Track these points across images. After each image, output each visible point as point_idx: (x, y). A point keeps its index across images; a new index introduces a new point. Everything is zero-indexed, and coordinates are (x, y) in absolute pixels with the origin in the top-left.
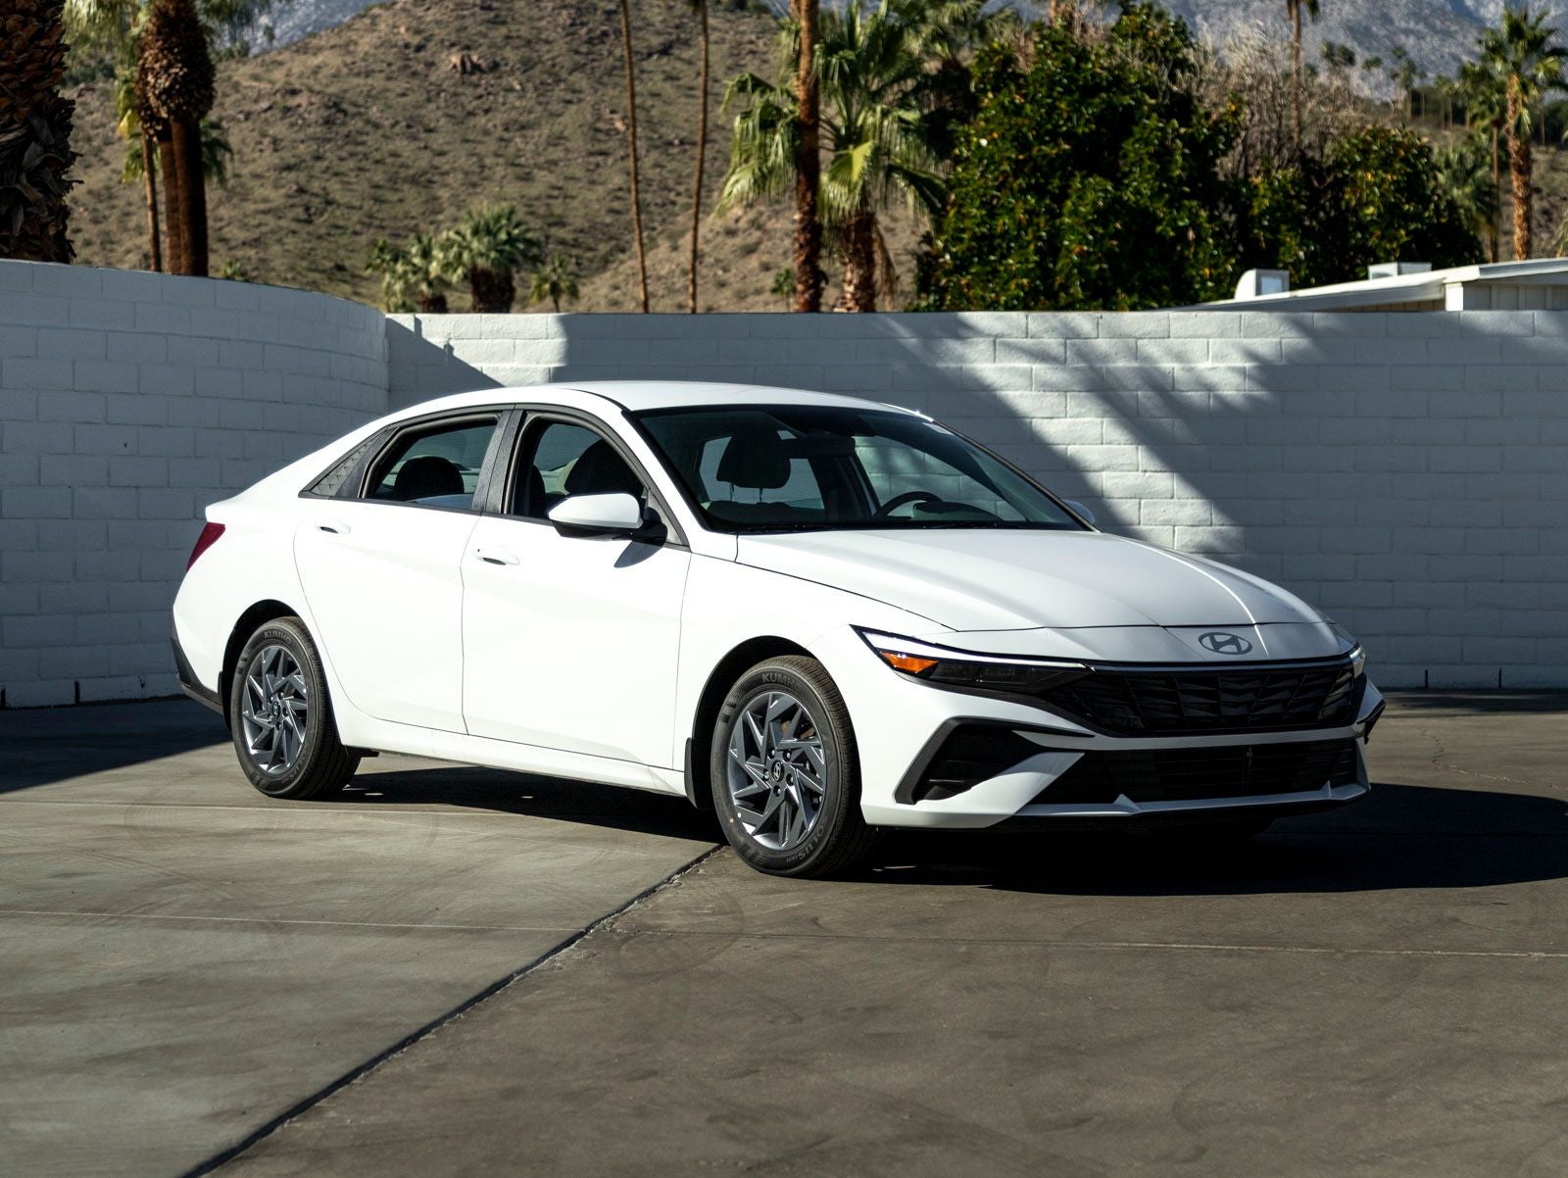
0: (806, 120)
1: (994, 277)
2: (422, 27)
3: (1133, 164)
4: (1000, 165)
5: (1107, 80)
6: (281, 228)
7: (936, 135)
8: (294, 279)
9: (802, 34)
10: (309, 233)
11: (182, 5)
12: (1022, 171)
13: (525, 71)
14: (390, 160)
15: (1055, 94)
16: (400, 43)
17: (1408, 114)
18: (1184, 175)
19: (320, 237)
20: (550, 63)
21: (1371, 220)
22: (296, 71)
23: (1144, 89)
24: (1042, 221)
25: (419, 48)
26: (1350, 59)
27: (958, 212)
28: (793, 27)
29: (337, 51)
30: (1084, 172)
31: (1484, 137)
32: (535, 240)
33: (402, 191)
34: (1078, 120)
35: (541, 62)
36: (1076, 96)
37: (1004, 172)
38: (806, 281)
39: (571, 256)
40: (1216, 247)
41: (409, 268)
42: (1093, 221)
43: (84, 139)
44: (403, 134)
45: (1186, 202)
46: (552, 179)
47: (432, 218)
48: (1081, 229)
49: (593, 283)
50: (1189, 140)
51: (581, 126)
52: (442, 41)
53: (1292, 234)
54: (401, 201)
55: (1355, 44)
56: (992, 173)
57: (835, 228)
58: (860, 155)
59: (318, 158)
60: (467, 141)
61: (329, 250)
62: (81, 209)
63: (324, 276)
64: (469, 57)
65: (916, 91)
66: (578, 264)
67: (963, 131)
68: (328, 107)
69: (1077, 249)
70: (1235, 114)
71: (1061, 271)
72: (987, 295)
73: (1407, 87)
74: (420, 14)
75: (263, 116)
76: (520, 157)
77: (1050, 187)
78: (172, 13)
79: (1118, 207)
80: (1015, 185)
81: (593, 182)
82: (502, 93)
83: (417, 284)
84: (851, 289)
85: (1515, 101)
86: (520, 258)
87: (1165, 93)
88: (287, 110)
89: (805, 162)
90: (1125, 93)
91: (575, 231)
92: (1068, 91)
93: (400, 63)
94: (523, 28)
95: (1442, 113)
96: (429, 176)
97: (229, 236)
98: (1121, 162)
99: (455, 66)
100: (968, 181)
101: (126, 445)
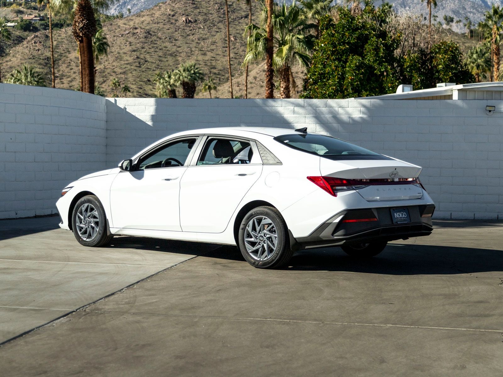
0: (269, 38)
1: (325, 86)
2: (174, 9)
3: (368, 52)
4: (327, 52)
5: (360, 26)
6: (132, 69)
7: (309, 43)
8: (135, 84)
9: (268, 12)
10: (140, 70)
11: (87, 2)
12: (334, 54)
13: (204, 23)
14: (164, 49)
15: (345, 30)
16: (168, 14)
17: (469, 37)
18: (383, 55)
19: (143, 72)
20: (212, 20)
21: (441, 69)
22: (137, 22)
23: (371, 29)
24: (340, 69)
25: (173, 16)
26: (452, 20)
27: (315, 66)
28: (265, 10)
29: (149, 16)
30: (353, 54)
31: (489, 44)
32: (202, 73)
33: (168, 58)
34: (351, 38)
35: (209, 20)
36: (351, 31)
37: (328, 54)
38: (269, 87)
39: (217, 78)
40: (393, 77)
41: (164, 81)
42: (355, 69)
43: (74, 42)
44: (168, 41)
45: (384, 64)
46: (212, 55)
47: (176, 66)
48: (352, 72)
49: (223, 86)
50: (385, 45)
51: (221, 39)
52: (180, 13)
53: (416, 74)
54: (167, 61)
55: (455, 16)
56: (325, 54)
57: (278, 71)
58: (285, 49)
59: (143, 48)
60: (187, 43)
61: (146, 75)
62: (73, 63)
63: (144, 83)
64: (188, 18)
65: (303, 29)
66: (219, 80)
67: (316, 41)
68: (146, 33)
69: (350, 78)
70: (399, 37)
71: (345, 84)
72: (323, 92)
73: (469, 29)
74: (174, 5)
75: (127, 35)
76: (203, 48)
77: (342, 59)
78: (84, 4)
79: (363, 65)
80: (332, 58)
81: (224, 56)
82: (198, 29)
83: (167, 86)
84: (283, 89)
85: (495, 33)
86: (197, 79)
87: (378, 30)
88: (134, 34)
89: (269, 51)
90: (366, 30)
91: (218, 70)
92: (348, 29)
93: (167, 20)
94: (204, 10)
95: (480, 37)
96: (176, 53)
97: (116, 71)
98: (364, 51)
99: (184, 21)
100: (318, 57)
101: (11, 139)
